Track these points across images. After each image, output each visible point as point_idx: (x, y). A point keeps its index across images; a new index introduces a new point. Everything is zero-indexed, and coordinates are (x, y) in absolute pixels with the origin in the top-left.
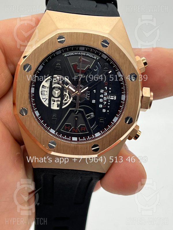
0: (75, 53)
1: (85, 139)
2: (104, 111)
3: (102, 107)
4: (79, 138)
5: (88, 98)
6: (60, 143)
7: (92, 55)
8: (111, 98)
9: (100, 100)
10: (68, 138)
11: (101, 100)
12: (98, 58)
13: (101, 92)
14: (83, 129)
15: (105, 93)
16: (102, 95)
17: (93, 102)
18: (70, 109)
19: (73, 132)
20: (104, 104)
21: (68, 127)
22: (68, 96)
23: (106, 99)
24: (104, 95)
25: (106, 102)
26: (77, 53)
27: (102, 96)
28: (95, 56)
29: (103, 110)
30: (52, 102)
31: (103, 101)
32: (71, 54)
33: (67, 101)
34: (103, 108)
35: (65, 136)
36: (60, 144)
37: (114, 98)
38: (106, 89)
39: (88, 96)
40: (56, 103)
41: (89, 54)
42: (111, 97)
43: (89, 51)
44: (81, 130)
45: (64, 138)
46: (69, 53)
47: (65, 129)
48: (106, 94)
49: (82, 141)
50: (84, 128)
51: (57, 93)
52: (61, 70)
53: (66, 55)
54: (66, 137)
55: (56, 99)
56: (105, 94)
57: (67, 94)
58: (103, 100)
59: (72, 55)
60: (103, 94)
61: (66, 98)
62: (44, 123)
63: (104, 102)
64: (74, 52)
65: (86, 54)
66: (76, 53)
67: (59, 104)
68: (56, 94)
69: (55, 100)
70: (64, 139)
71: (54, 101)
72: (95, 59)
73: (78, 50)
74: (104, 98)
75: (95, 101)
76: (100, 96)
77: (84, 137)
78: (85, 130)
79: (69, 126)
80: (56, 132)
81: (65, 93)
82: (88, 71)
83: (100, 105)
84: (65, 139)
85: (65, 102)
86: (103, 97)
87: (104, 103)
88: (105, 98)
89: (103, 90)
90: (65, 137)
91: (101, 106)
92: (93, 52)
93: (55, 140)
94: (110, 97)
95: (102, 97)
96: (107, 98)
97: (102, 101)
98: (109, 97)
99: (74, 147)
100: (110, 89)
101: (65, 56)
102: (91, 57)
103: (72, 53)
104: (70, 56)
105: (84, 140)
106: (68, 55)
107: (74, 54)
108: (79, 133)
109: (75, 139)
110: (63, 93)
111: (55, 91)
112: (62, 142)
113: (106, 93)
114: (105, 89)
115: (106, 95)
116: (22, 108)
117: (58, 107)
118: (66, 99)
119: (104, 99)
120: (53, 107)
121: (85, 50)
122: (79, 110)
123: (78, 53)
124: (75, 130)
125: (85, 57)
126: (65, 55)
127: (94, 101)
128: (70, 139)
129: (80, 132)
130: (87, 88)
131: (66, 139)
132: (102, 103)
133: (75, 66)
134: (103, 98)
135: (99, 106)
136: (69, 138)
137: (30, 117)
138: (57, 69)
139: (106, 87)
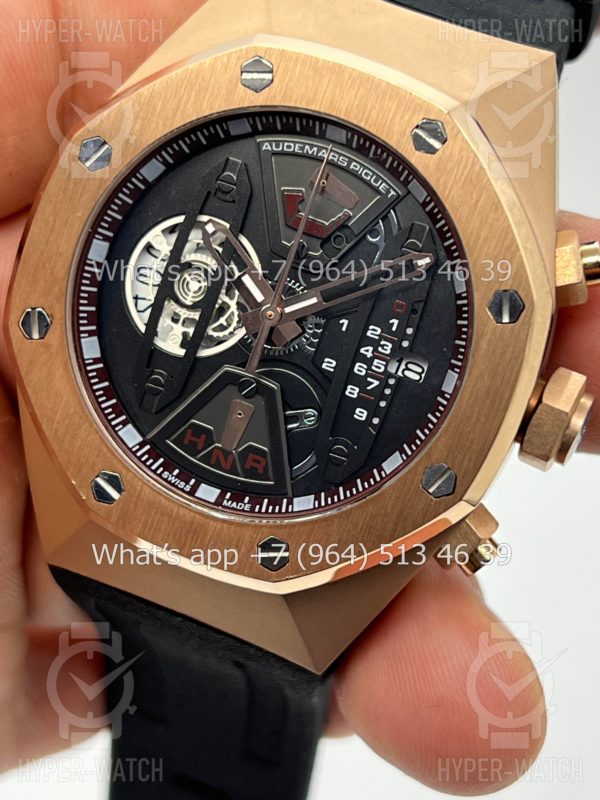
0: (307, 147)
1: (247, 507)
2: (361, 414)
3: (355, 396)
4: (228, 495)
5: (311, 344)
6: (141, 491)
7: (374, 173)
8: (407, 373)
9: (358, 364)
10: (183, 484)
11: (360, 369)
12: (393, 193)
13: (369, 334)
14: (255, 465)
15: (383, 343)
16: (371, 349)
17: (324, 366)
18: (228, 368)
19: (212, 462)
20: (369, 388)
21: (199, 437)
22: (236, 313)
23: (382, 370)
24: (380, 349)
25: (376, 383)
26: (315, 149)
27: (367, 351)
28: (384, 181)
29: (358, 410)
30: (165, 321)
31: (367, 375)
32: (289, 147)
33: (226, 332)
34: (359, 402)
35: (176, 472)
36: (139, 495)
37: (420, 374)
38: (394, 329)
39: (314, 335)
40: (179, 329)
41: (361, 165)
42: (410, 366)
43: (362, 150)
44: (247, 466)
45: (166, 475)
46: (284, 142)
47: (186, 442)
48: (388, 348)
49: (233, 509)
50: (259, 462)
51: (193, 288)
52: (234, 201)
53: (269, 148)
54: (177, 477)
55: (184, 314)
56: (383, 346)
57: (233, 304)
58: (369, 369)
59: (294, 154)
60: (375, 344)
61: (222, 321)
62: (109, 393)
63: (369, 379)
64: (305, 144)
65: (351, 161)
66: (312, 146)
67: (191, 335)
68: (191, 294)
69: (179, 316)
70: (166, 480)
71: (175, 320)
72: (379, 193)
73: (322, 136)
74: (376, 362)
75: (334, 363)
76: (362, 350)
77: (247, 499)
78: (261, 471)
79: (203, 436)
80: (142, 445)
81: (223, 298)
82: (339, 233)
83: (349, 387)
84: (169, 482)
85: (215, 334)
86: (372, 359)
87: (371, 383)
88: (379, 366)
89: (379, 331)
90: (171, 473)
91: (352, 392)
92: (379, 162)
93: (124, 472)
94: (407, 369)
95: (369, 355)
96: (386, 366)
97: (363, 373)
98: (403, 367)
99: (192, 523)
100: (410, 331)
101: (264, 148)
102: (368, 184)
103: (295, 143)
104: (283, 154)
105: (243, 510)
106: (277, 146)
107: (302, 149)
108: (238, 475)
109: (208, 492)
110: (217, 297)
111: (188, 279)
112: (147, 490)
113: (390, 345)
114: (386, 328)
115: (388, 352)
116: (33, 309)
117: (182, 345)
118: (225, 324)
119: (373, 368)
120: (164, 340)
121: (348, 145)
122: (258, 382)
123: (320, 149)
124: (222, 458)
125: (346, 175)
126: (266, 147)
127: (329, 364)
128: (188, 488)
129: (239, 470)
130: (314, 300)
131: (173, 485)
132: (361, 382)
133: (293, 202)
134: (369, 362)
135: (345, 389)
136: (187, 483)
137: (54, 350)
138: (219, 194)
139: (395, 322)
